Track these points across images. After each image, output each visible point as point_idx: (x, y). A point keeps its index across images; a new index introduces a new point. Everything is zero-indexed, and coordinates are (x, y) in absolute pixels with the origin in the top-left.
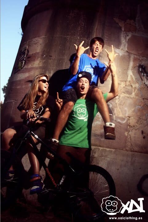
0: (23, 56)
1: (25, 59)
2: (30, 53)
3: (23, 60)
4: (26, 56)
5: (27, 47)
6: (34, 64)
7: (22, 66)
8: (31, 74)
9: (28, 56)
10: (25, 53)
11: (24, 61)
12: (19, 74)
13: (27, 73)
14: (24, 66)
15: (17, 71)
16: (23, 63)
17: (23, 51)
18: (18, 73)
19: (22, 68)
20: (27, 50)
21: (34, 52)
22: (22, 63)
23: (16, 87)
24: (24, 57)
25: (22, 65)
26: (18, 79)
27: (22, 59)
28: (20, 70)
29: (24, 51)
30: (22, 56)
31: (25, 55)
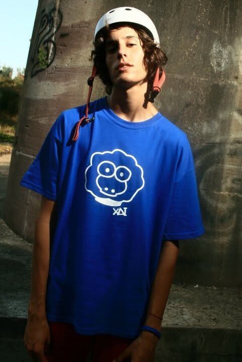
0: (48, 28)
1: (53, 38)
2: (67, 23)
3: (49, 40)
4: (58, 29)
5: (58, 3)
6: (78, 56)
7: (47, 59)
8: (73, 86)
9: (61, 31)
10: (52, 19)
11: (52, 46)
12: (42, 83)
13: (63, 84)
14: (52, 61)
15: (38, 72)
16: (51, 51)
17: (47, 12)
18: (40, 80)
19: (48, 66)
20: (57, 13)
21: (78, 21)
22: (47, 49)
23: (36, 120)
24: (50, 30)
25: (48, 55)
26: (41, 96)
27: (47, 38)
28: (43, 70)
29: (50, 13)
30: (45, 29)
31: (53, 26)
